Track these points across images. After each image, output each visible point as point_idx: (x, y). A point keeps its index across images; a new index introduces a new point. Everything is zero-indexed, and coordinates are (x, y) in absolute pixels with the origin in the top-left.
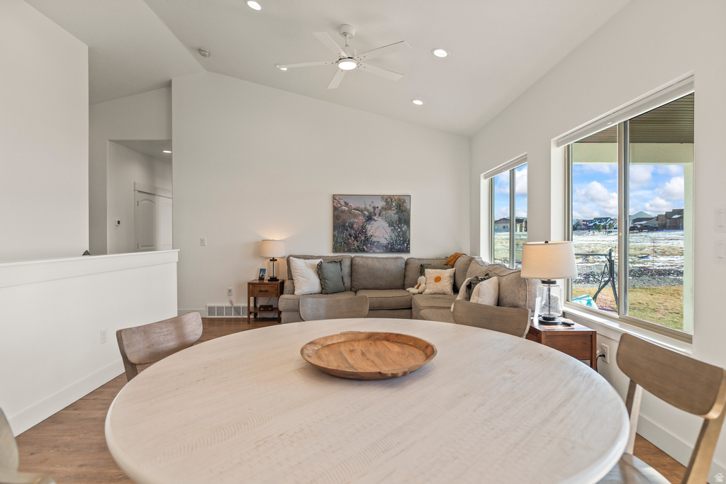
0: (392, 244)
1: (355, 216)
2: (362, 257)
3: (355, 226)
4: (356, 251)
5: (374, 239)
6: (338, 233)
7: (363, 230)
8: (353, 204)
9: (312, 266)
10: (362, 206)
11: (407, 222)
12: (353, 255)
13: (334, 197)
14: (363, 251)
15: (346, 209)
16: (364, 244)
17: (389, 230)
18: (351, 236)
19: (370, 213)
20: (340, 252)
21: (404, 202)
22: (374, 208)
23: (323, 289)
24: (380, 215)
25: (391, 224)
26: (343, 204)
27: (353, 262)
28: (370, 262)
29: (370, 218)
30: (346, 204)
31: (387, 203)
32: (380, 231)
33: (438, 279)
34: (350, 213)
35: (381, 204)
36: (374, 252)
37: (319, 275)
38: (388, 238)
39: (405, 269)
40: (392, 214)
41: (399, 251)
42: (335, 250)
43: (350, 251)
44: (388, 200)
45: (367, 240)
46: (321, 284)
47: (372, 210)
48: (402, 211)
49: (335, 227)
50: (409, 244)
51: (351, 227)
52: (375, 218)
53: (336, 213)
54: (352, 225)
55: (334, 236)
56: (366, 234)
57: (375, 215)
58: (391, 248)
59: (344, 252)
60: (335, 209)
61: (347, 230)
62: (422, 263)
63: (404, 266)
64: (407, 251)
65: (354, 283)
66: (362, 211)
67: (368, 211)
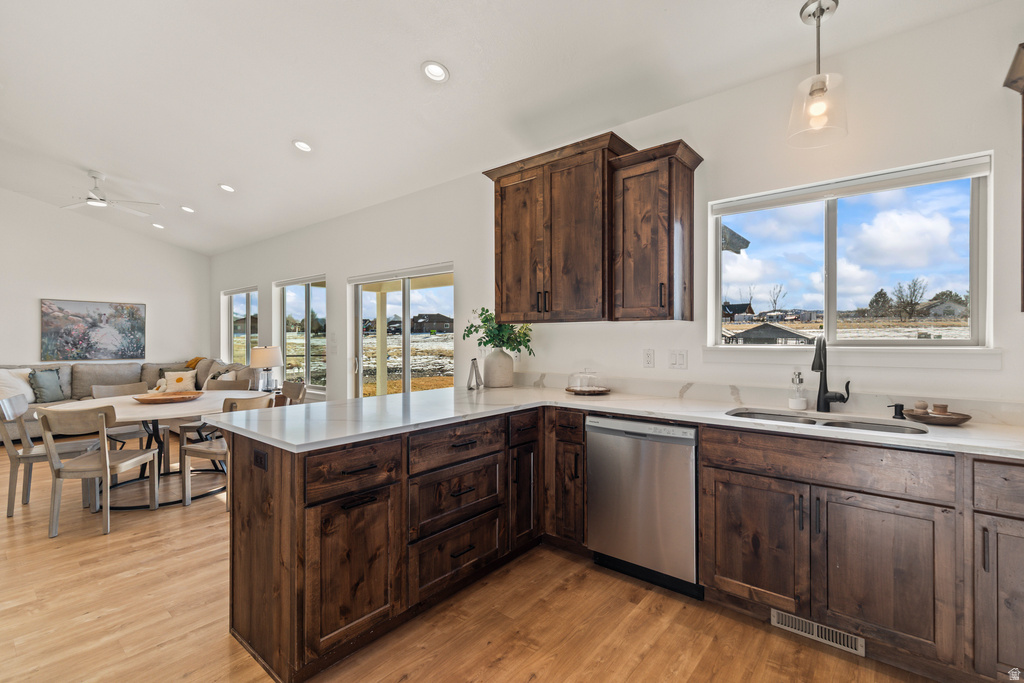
0: (123, 351)
1: (74, 322)
2: (86, 365)
3: (73, 333)
4: (74, 359)
5: (99, 346)
6: (49, 340)
7: (85, 337)
8: (70, 310)
9: (21, 376)
10: (83, 312)
11: (142, 330)
12: (72, 363)
13: (42, 302)
14: (86, 358)
15: (61, 315)
16: (86, 352)
17: (120, 336)
18: (67, 343)
19: (94, 320)
20: (51, 360)
21: (138, 310)
22: (100, 315)
23: (37, 398)
24: (107, 322)
25: (122, 331)
26: (57, 309)
27: (75, 369)
28: (97, 368)
29: (94, 325)
30: (61, 310)
31: (117, 310)
32: (108, 337)
33: (179, 380)
34: (66, 319)
35: (109, 311)
36: (100, 359)
37: (31, 385)
38: (118, 345)
39: (141, 374)
40: (124, 322)
41: (136, 357)
42: (44, 357)
43: (66, 359)
44: (119, 309)
45: (91, 347)
46: (35, 394)
47: (97, 317)
48: (136, 319)
49: (43, 334)
50: (144, 350)
51: (69, 333)
52: (101, 325)
53: (45, 319)
54: (70, 332)
55: (42, 344)
56: (88, 339)
57: (101, 322)
58: (122, 355)
59: (58, 359)
60: (43, 314)
61: (62, 337)
62: (161, 367)
63: (139, 371)
64: (142, 356)
65: (76, 391)
66: (83, 318)
67: (91, 318)
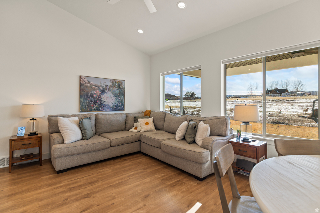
0: (116, 106)
1: (95, 90)
2: (103, 114)
3: (94, 96)
4: (95, 111)
5: (106, 103)
6: (83, 100)
7: (99, 98)
8: (93, 82)
9: (75, 122)
10: (99, 84)
11: (123, 94)
12: (95, 113)
13: (80, 76)
14: (99, 110)
15: (89, 85)
16: (100, 107)
17: (114, 98)
18: (92, 101)
19: (103, 88)
20: (84, 111)
21: (122, 83)
22: (106, 86)
23: (83, 136)
24: (109, 90)
25: (115, 95)
26: (87, 82)
27: (97, 117)
28: (108, 116)
29: (103, 92)
30: (89, 82)
31: (113, 83)
32: (109, 99)
33: (147, 124)
34: (91, 88)
35: (110, 84)
36: (106, 111)
37: (80, 128)
38: (114, 103)
39: (126, 119)
40: (116, 89)
41: (119, 110)
42: (81, 110)
43: (91, 111)
44: (114, 81)
45: (102, 104)
46: (82, 134)
47: (105, 87)
48: (121, 88)
49: (81, 96)
50: (124, 106)
51: (92, 96)
52: (107, 91)
53: (82, 87)
54: (93, 95)
55: (80, 102)
56: (101, 100)
57: (106, 90)
58: (115, 109)
59: (87, 111)
60: (81, 85)
61: (89, 98)
62: (134, 115)
64: (123, 109)
66: (99, 87)
67: (102, 87)
